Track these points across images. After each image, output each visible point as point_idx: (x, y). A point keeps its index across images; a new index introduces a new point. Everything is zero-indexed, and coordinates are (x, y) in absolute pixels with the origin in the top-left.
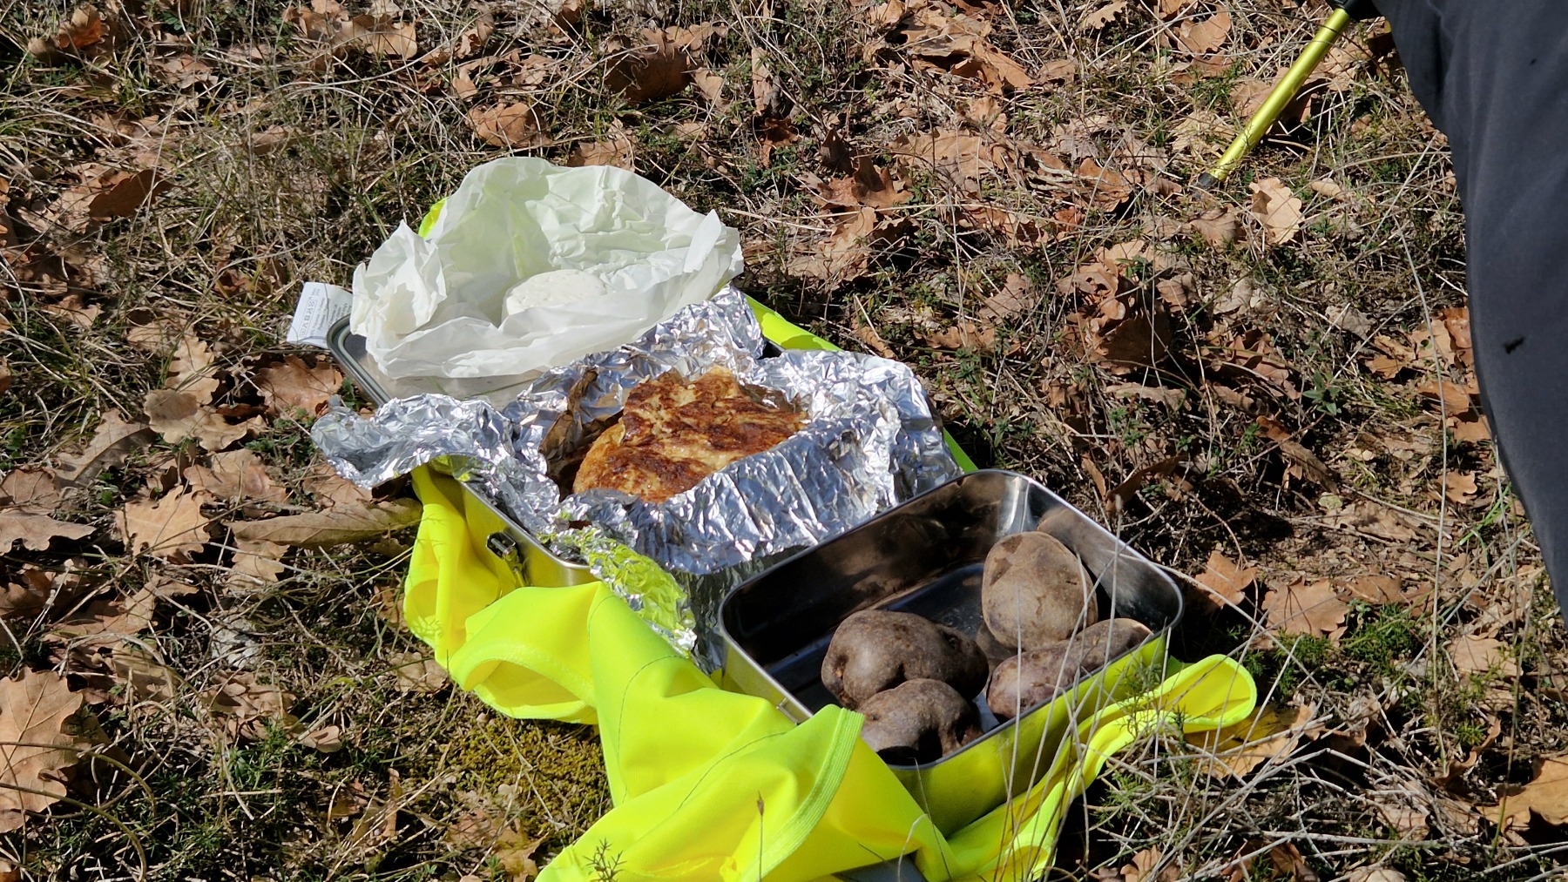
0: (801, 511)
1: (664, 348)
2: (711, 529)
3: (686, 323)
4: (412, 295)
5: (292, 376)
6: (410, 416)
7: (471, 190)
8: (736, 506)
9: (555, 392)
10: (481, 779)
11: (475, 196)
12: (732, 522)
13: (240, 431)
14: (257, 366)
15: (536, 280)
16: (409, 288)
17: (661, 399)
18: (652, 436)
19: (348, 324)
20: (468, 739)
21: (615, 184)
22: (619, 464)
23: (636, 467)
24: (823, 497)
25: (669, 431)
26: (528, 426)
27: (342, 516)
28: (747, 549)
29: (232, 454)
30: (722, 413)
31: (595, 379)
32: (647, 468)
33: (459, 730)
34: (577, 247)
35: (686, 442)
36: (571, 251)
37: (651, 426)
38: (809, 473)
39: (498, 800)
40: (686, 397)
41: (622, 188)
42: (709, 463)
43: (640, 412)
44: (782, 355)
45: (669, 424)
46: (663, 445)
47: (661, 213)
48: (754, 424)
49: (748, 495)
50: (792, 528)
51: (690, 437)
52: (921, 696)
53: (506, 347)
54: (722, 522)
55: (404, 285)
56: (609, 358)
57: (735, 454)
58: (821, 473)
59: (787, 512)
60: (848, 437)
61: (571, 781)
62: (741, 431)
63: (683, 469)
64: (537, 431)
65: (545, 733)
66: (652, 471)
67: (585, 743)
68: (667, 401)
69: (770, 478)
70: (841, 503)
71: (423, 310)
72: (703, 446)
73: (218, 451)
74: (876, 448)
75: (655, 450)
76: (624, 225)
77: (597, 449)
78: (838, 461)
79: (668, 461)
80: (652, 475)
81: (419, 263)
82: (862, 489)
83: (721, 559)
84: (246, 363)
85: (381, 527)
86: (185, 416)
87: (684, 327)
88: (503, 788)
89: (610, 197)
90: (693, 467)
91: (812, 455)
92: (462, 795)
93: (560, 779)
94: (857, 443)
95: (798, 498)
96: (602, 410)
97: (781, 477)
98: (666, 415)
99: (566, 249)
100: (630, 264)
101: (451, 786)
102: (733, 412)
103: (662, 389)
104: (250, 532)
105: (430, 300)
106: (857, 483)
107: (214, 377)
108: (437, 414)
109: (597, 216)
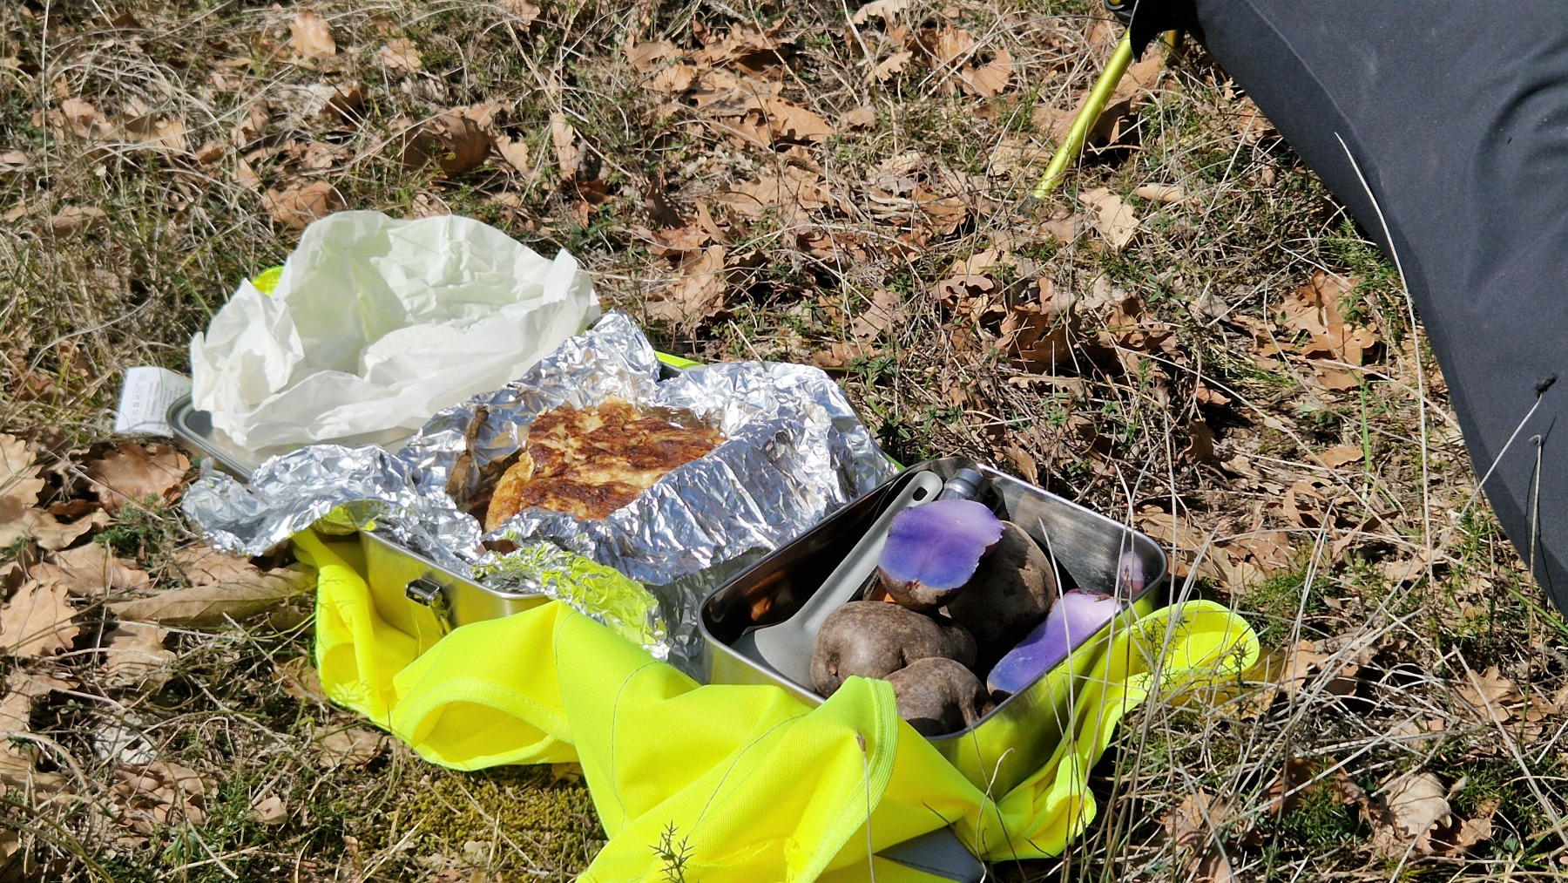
0: (749, 515)
1: (553, 383)
2: (659, 543)
3: (571, 355)
4: (263, 359)
5: (129, 466)
6: (292, 474)
7: (312, 246)
8: (682, 515)
9: (450, 432)
10: (445, 840)
11: (314, 254)
12: (680, 533)
13: (83, 526)
14: (86, 459)
15: (391, 337)
16: (258, 353)
17: (566, 427)
18: (565, 465)
19: (189, 401)
20: (416, 803)
21: (461, 235)
22: (536, 495)
23: (556, 496)
24: (768, 499)
25: (582, 457)
26: (427, 469)
27: (233, 586)
28: (705, 556)
29: (78, 551)
30: (635, 435)
31: (486, 419)
32: (568, 495)
33: (404, 796)
34: (427, 303)
35: (604, 467)
36: (423, 306)
37: (563, 454)
38: (751, 475)
39: (467, 858)
40: (593, 424)
41: (468, 238)
42: (633, 483)
43: (546, 443)
44: (682, 375)
45: (581, 451)
46: (578, 473)
47: (509, 263)
48: (672, 442)
49: (692, 503)
50: (743, 533)
51: (607, 461)
52: (936, 671)
53: (377, 397)
54: (670, 534)
55: (250, 352)
56: (497, 397)
57: (659, 471)
58: (762, 475)
59: (735, 518)
60: (782, 438)
61: (542, 830)
62: (660, 449)
63: (608, 491)
64: (440, 472)
65: (499, 785)
66: (574, 498)
67: (546, 790)
68: (573, 429)
69: (712, 485)
70: (787, 505)
71: (278, 372)
72: (623, 468)
73: (60, 549)
74: (811, 448)
75: (570, 477)
76: (473, 277)
77: (505, 487)
78: (776, 463)
79: (589, 486)
80: (576, 501)
81: (269, 322)
82: (805, 489)
83: (680, 568)
84: (73, 458)
85: (276, 595)
86: (12, 520)
87: (570, 359)
88: (470, 845)
89: (456, 249)
90: (618, 488)
91: (750, 458)
92: (424, 861)
93: (529, 829)
94: (791, 443)
95: (743, 501)
96: (498, 450)
97: (722, 482)
98: (575, 443)
99: (415, 306)
100: (483, 317)
101: (411, 852)
102: (646, 432)
103: (565, 418)
104: (135, 611)
105: (285, 361)
106: (799, 484)
107: (37, 477)
108: (323, 469)
109: (445, 269)
